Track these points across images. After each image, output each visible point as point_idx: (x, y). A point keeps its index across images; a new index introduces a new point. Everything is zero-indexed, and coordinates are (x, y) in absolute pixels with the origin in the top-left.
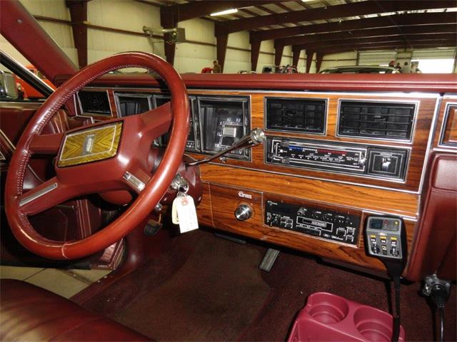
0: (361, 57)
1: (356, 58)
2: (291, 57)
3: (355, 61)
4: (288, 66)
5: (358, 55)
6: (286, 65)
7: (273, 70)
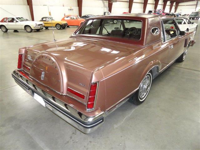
0: (198, 4)
1: (196, 4)
2: (162, 5)
3: (196, 6)
4: (160, 10)
5: (197, 3)
6: (159, 9)
7: (153, 12)
